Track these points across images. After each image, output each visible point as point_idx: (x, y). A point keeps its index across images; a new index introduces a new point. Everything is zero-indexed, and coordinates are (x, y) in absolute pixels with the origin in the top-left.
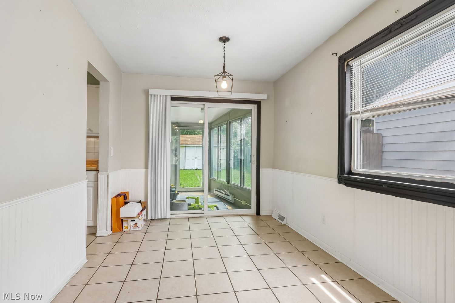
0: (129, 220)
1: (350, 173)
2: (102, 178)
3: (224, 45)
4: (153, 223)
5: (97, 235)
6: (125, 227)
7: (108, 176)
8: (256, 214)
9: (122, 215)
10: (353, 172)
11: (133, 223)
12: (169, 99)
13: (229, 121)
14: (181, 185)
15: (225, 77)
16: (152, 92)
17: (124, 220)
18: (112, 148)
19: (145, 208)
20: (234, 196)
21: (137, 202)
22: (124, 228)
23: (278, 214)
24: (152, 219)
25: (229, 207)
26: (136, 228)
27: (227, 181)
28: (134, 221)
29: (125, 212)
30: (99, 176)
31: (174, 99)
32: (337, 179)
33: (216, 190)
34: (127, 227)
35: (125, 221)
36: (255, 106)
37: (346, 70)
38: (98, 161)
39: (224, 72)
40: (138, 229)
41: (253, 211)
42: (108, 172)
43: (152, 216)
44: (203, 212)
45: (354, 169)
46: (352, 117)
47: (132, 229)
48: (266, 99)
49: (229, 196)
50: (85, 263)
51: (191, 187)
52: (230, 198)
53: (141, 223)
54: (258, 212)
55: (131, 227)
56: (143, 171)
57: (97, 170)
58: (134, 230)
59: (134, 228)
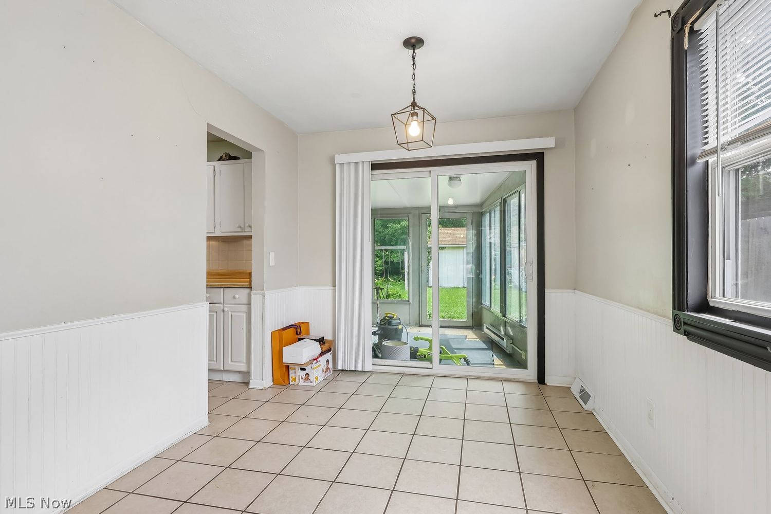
0: (298, 368)
1: (704, 306)
2: (256, 298)
3: (414, 52)
4: (342, 377)
5: (251, 386)
6: (292, 377)
7: (263, 296)
8: (536, 381)
9: (286, 359)
10: (711, 304)
11: (303, 373)
12: (367, 167)
13: (503, 198)
14: (429, 314)
15: (416, 114)
16: (339, 159)
17: (290, 366)
18: (273, 253)
19: (329, 350)
20: (511, 341)
21: (314, 340)
22: (291, 379)
23: (582, 387)
24: (343, 370)
25: (497, 361)
26: (307, 382)
27: (501, 312)
28: (304, 369)
29: (291, 354)
30: (253, 296)
31: (376, 166)
32: (672, 321)
33: (487, 328)
34: (295, 379)
35: (292, 368)
36: (534, 163)
37: (686, 47)
38: (250, 274)
39: (414, 105)
40: (310, 384)
41: (530, 373)
42: (263, 290)
43: (342, 365)
44: (430, 366)
45: (715, 297)
46: (707, 162)
47: (301, 383)
48: (554, 146)
49: (503, 339)
50: (203, 427)
51: (455, 320)
52: (504, 343)
53: (317, 374)
54: (541, 379)
55: (299, 380)
56: (329, 290)
57: (250, 288)
58: (305, 384)
59: (305, 382)
